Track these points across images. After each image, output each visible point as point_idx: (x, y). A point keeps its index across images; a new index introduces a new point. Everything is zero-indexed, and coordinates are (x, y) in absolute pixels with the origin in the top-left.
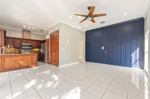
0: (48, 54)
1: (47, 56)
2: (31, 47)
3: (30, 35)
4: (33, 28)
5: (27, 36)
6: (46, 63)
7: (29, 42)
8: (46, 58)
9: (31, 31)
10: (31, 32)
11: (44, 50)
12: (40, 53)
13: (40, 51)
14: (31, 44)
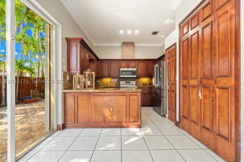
0: (172, 91)
1: (170, 97)
2: (135, 75)
3: (134, 51)
4: (137, 32)
5: (128, 54)
6: (164, 116)
7: (132, 64)
8: (166, 101)
9: (134, 42)
10: (136, 45)
11: (160, 80)
12: (151, 88)
13: (151, 84)
14: (135, 69)
